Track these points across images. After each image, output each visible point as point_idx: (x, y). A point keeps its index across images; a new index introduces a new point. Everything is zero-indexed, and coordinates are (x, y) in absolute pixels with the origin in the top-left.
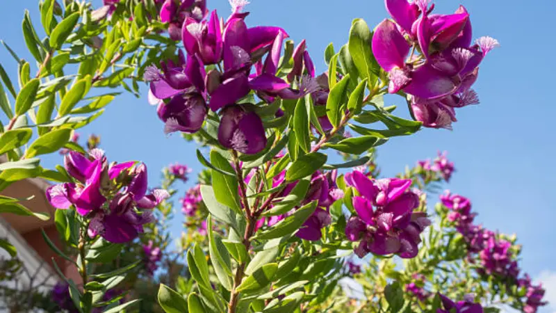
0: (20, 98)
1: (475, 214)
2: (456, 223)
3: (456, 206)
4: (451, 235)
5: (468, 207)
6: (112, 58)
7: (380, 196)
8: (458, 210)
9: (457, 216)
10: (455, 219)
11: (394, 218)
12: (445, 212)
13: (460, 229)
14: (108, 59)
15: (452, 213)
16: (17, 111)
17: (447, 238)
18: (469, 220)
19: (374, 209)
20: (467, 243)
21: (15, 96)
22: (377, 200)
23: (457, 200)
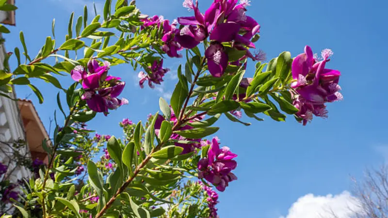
0: (87, 29)
1: (218, 202)
2: (209, 203)
3: (212, 196)
4: (205, 207)
5: (217, 198)
6: (132, 46)
7: (222, 155)
8: (212, 197)
9: (211, 200)
10: (209, 201)
11: (224, 167)
12: (207, 196)
13: (210, 206)
14: (131, 45)
15: (209, 198)
16: (82, 35)
17: (203, 207)
18: (215, 203)
19: (215, 160)
20: (210, 213)
21: (85, 26)
22: (219, 156)
23: (213, 193)
